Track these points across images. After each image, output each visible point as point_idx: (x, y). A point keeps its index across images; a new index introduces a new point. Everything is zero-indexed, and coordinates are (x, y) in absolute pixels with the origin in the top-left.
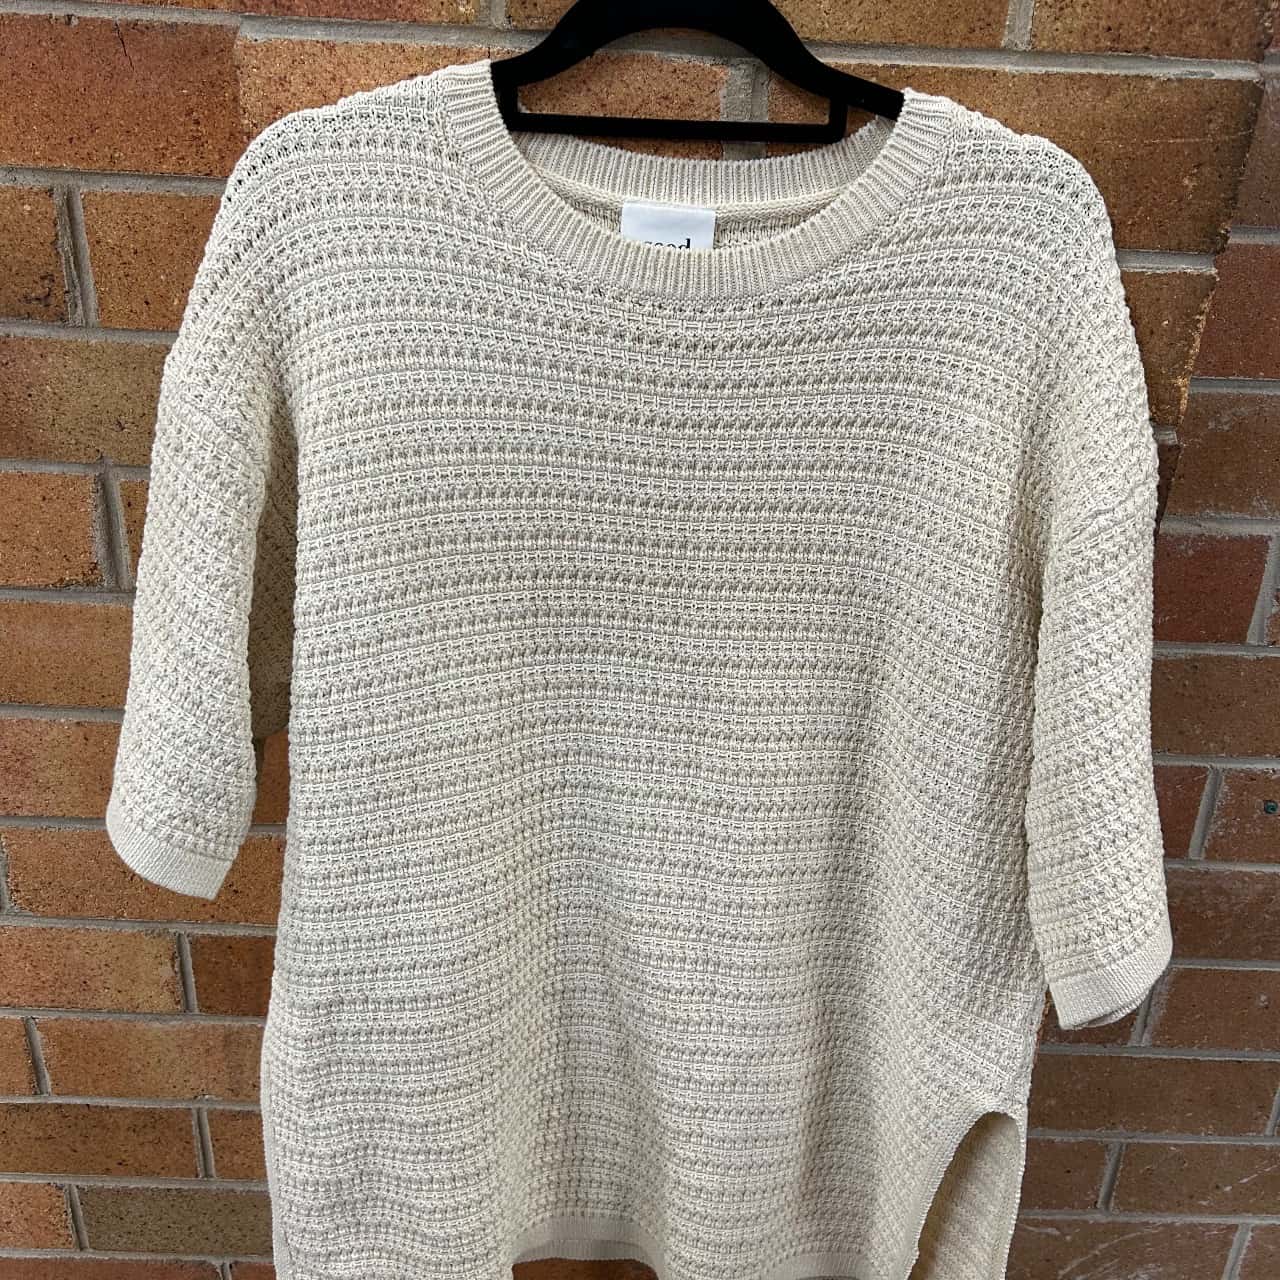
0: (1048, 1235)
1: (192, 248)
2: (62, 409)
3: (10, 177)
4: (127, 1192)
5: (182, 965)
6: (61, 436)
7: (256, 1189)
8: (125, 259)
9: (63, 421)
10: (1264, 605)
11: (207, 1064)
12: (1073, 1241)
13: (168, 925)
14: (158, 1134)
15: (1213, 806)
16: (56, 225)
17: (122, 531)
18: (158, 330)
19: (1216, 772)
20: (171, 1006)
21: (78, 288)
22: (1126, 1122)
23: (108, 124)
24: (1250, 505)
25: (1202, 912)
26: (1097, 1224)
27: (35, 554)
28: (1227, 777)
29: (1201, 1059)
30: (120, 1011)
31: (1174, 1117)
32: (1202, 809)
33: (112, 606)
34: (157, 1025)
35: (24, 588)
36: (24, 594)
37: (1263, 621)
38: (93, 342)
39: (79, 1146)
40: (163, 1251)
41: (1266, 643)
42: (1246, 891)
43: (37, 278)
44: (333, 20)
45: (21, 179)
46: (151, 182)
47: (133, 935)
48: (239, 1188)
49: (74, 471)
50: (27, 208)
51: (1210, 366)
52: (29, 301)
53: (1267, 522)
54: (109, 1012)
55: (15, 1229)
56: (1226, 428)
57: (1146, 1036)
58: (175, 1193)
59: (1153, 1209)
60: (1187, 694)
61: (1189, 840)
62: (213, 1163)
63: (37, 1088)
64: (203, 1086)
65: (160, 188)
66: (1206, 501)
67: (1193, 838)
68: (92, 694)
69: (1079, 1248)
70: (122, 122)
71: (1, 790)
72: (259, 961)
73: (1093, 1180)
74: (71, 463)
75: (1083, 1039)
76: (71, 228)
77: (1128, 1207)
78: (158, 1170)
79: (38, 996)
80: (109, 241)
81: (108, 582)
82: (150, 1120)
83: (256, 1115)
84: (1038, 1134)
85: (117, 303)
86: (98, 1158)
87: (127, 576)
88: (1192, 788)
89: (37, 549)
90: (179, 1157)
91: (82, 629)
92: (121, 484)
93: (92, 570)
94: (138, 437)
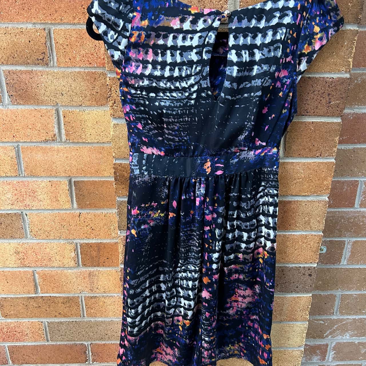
0: (320, 323)
1: (82, 43)
2: (47, 90)
3: (34, 26)
4: (61, 323)
5: (77, 252)
6: (46, 98)
7: (97, 320)
8: (64, 47)
9: (47, 94)
11: (84, 282)
12: (328, 325)
13: (73, 241)
14: (70, 304)
15: (361, 191)
16: (46, 38)
18: (73, 67)
19: (361, 181)
20: (74, 265)
21: (52, 56)
22: (341, 288)
23: (60, 10)
25: (360, 223)
26: (334, 319)
28: (364, 183)
29: (361, 267)
30: (60, 267)
31: (354, 285)
32: (358, 192)
33: (59, 146)
34: (70, 271)
35: (35, 142)
36: (35, 144)
38: (55, 71)
39: (47, 309)
40: (71, 341)
43: (41, 54)
45: (36, 26)
46: (71, 26)
47: (64, 244)
48: (92, 320)
49: (49, 108)
50: (38, 34)
51: (355, 65)
52: (38, 60)
54: (57, 267)
55: (29, 336)
56: (360, 82)
57: (346, 261)
58: (74, 322)
59: (350, 314)
60: (352, 159)
61: (355, 202)
62: (85, 312)
63: (36, 292)
64: (83, 289)
65: (74, 27)
66: (355, 103)
68: (53, 172)
69: (329, 327)
70: (64, 9)
71: (27, 202)
72: (99, 250)
73: (332, 306)
74: (49, 106)
75: (328, 263)
76: (50, 39)
77: (343, 314)
78: (70, 315)
79: (37, 263)
80: (60, 42)
81: (58, 140)
82: (68, 300)
83: (98, 297)
84: (317, 292)
85: (62, 59)
86: (53, 312)
87: (64, 137)
88: (355, 187)
89: (39, 131)
90: (76, 311)
91: (51, 153)
92: (62, 111)
93: (54, 136)
94: (67, 97)
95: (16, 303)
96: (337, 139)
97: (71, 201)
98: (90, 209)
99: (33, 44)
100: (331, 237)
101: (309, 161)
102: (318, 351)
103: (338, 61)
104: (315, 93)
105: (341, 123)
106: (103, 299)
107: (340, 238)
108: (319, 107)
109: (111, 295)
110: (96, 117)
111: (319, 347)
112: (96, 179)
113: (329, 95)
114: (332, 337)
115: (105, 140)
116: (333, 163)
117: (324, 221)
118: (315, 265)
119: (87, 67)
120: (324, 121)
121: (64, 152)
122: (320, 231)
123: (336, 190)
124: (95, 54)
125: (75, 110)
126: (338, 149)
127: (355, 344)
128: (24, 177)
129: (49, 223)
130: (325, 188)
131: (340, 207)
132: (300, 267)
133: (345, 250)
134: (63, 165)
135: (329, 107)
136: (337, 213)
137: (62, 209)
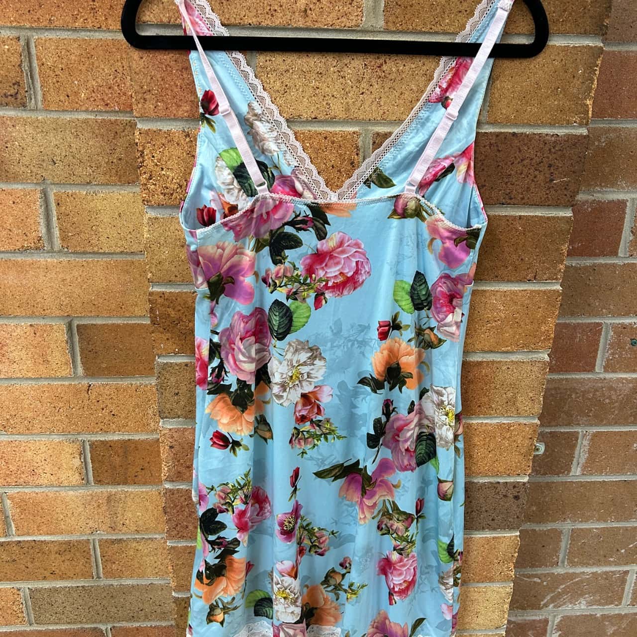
0: (534, 582)
1: (91, 66)
2: (24, 154)
4: (56, 590)
5: (85, 459)
6: (23, 169)
7: (124, 584)
8: (57, 73)
9: (26, 161)
10: (626, 235)
11: (98, 514)
12: (547, 583)
13: (76, 436)
14: (72, 555)
15: (606, 343)
16: (21, 56)
17: (55, 219)
18: (73, 111)
19: (607, 325)
20: (80, 481)
21: (32, 89)
22: (571, 517)
23: (48, 2)
24: (617, 184)
25: (604, 400)
26: (558, 574)
27: (9, 233)
28: (612, 328)
29: (606, 480)
30: (52, 486)
31: (595, 513)
32: (601, 345)
33: (49, 260)
34: (71, 493)
35: (3, 252)
36: (2, 255)
37: (626, 244)
38: (40, 118)
39: (29, 565)
40: (75, 623)
41: (628, 256)
42: (624, 388)
43: (11, 84)
45: (3, 32)
46: (69, 33)
47: (59, 442)
48: (115, 583)
49: (29, 187)
50: (7, 47)
52: (7, 97)
53: (625, 193)
54: (46, 487)
56: (604, 144)
57: (579, 469)
58: (81, 588)
59: (587, 565)
60: (591, 284)
61: (596, 362)
62: (102, 569)
63: (7, 533)
64: (96, 526)
65: (74, 36)
66: (596, 183)
67: (597, 360)
68: (38, 309)
69: (551, 588)
70: (55, 1)
72: (126, 454)
73: (556, 550)
74: (28, 183)
75: (548, 473)
76: (29, 57)
77: (574, 564)
78: (72, 575)
79: (8, 480)
80: (49, 63)
81: (47, 247)
82: (68, 548)
83: (124, 541)
84: (528, 526)
85: (53, 97)
86: (40, 571)
87: (57, 243)
88: (596, 334)
89: (10, 230)
90: (83, 567)
91: (33, 273)
92: (54, 194)
93: (39, 240)
94: (63, 168)
96: (565, 248)
97: (72, 362)
98: (108, 378)
100: (552, 426)
101: (513, 288)
102: (530, 633)
103: (566, 105)
104: (525, 162)
105: (572, 218)
106: (135, 544)
107: (569, 427)
108: (532, 189)
109: (150, 537)
110: (119, 204)
111: (532, 625)
112: (119, 322)
113: (550, 166)
114: (554, 607)
115: (135, 248)
116: (558, 291)
117: (542, 399)
118: (526, 479)
119: (100, 112)
120: (540, 215)
121: (58, 270)
122: (533, 418)
123: (562, 341)
124: (116, 88)
125: (77, 191)
126: (567, 267)
127: (595, 618)
129: (31, 404)
130: (542, 338)
131: (570, 371)
132: (499, 483)
133: (578, 448)
134: (56, 294)
135: (549, 188)
136: (564, 382)
137: (55, 378)
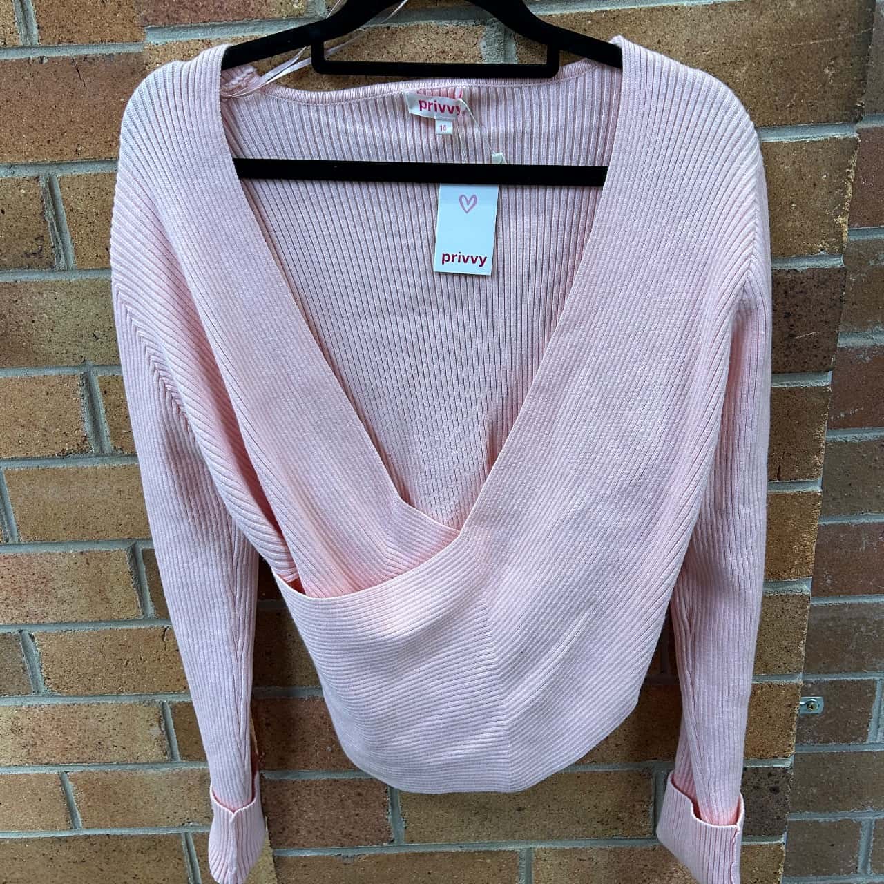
2: (56, 328)
3: (10, 171)
5: (166, 726)
6: (56, 348)
8: (90, 220)
9: (59, 337)
11: (189, 799)
13: (153, 697)
14: (159, 854)
16: (42, 201)
17: (102, 411)
20: (161, 757)
21: (61, 243)
22: (873, 803)
23: (73, 128)
27: (45, 433)
30: (126, 763)
33: (99, 466)
34: (151, 771)
35: (39, 458)
36: (38, 463)
38: (73, 280)
39: (104, 866)
43: (33, 240)
44: (208, 24)
45: (17, 172)
46: (105, 166)
47: (131, 705)
49: (66, 372)
50: (23, 191)
52: (28, 256)
54: (118, 764)
57: (880, 734)
62: (199, 871)
63: (71, 824)
64: (188, 816)
65: (110, 169)
66: (875, 320)
68: (90, 531)
70: (81, 126)
71: (31, 605)
73: (853, 850)
74: (64, 367)
75: (831, 739)
76: (53, 202)
78: (160, 881)
79: (68, 755)
80: (79, 208)
81: (95, 450)
82: (153, 843)
85: (87, 251)
86: (117, 874)
87: (108, 444)
89: (45, 430)
90: (174, 870)
91: (79, 485)
92: (99, 379)
93: (83, 441)
94: (108, 344)
95: (25, 853)
97: (140, 600)
99: (11, 217)
100: (833, 672)
103: (806, 226)
105: (830, 388)
107: (859, 674)
116: (815, 494)
117: (802, 649)
118: (788, 764)
121: (111, 479)
128: (19, 544)
130: (796, 562)
131: (854, 594)
133: (876, 704)
134: (112, 511)
135: (789, 347)
136: (847, 609)
137: (119, 621)
